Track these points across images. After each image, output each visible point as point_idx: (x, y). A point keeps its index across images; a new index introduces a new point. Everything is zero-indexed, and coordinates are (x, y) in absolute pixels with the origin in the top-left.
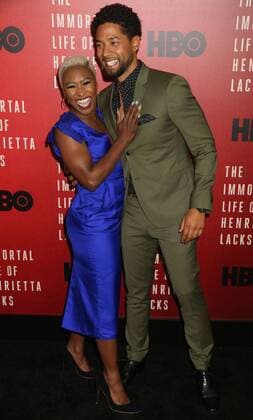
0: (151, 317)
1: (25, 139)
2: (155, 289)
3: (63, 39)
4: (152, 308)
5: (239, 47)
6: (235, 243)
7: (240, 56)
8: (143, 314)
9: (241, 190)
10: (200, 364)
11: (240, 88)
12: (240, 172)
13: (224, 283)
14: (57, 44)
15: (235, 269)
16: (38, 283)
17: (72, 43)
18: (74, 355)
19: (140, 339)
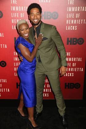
0: (44, 99)
1: (4, 45)
2: (44, 90)
3: (15, 14)
4: (44, 96)
5: (68, 17)
6: (69, 76)
7: (69, 19)
8: (41, 98)
9: (70, 60)
10: (62, 114)
11: (69, 29)
12: (70, 54)
13: (66, 88)
14: (13, 16)
15: (68, 83)
16: (8, 89)
17: (18, 15)
18: (20, 111)
19: (40, 106)
